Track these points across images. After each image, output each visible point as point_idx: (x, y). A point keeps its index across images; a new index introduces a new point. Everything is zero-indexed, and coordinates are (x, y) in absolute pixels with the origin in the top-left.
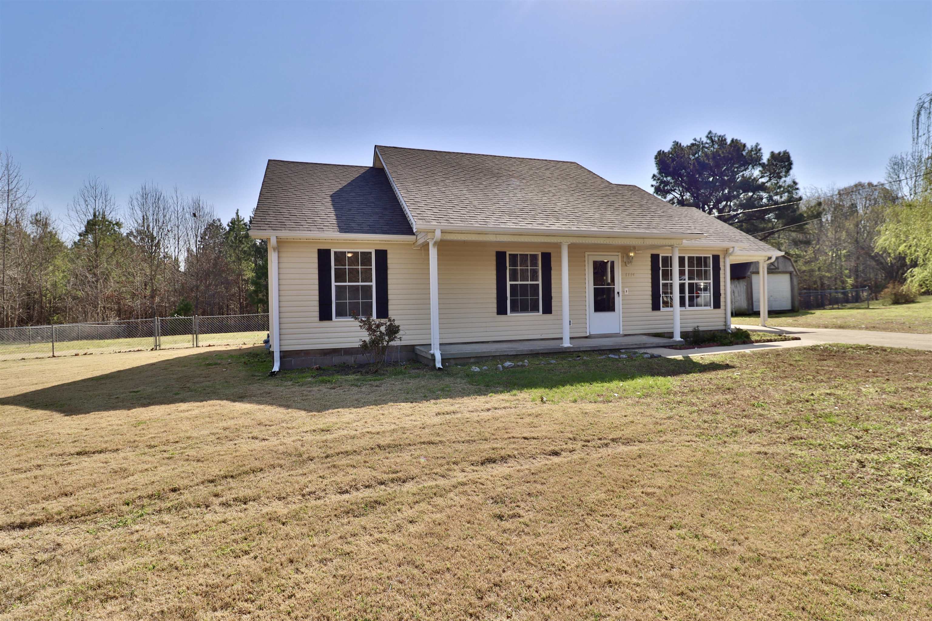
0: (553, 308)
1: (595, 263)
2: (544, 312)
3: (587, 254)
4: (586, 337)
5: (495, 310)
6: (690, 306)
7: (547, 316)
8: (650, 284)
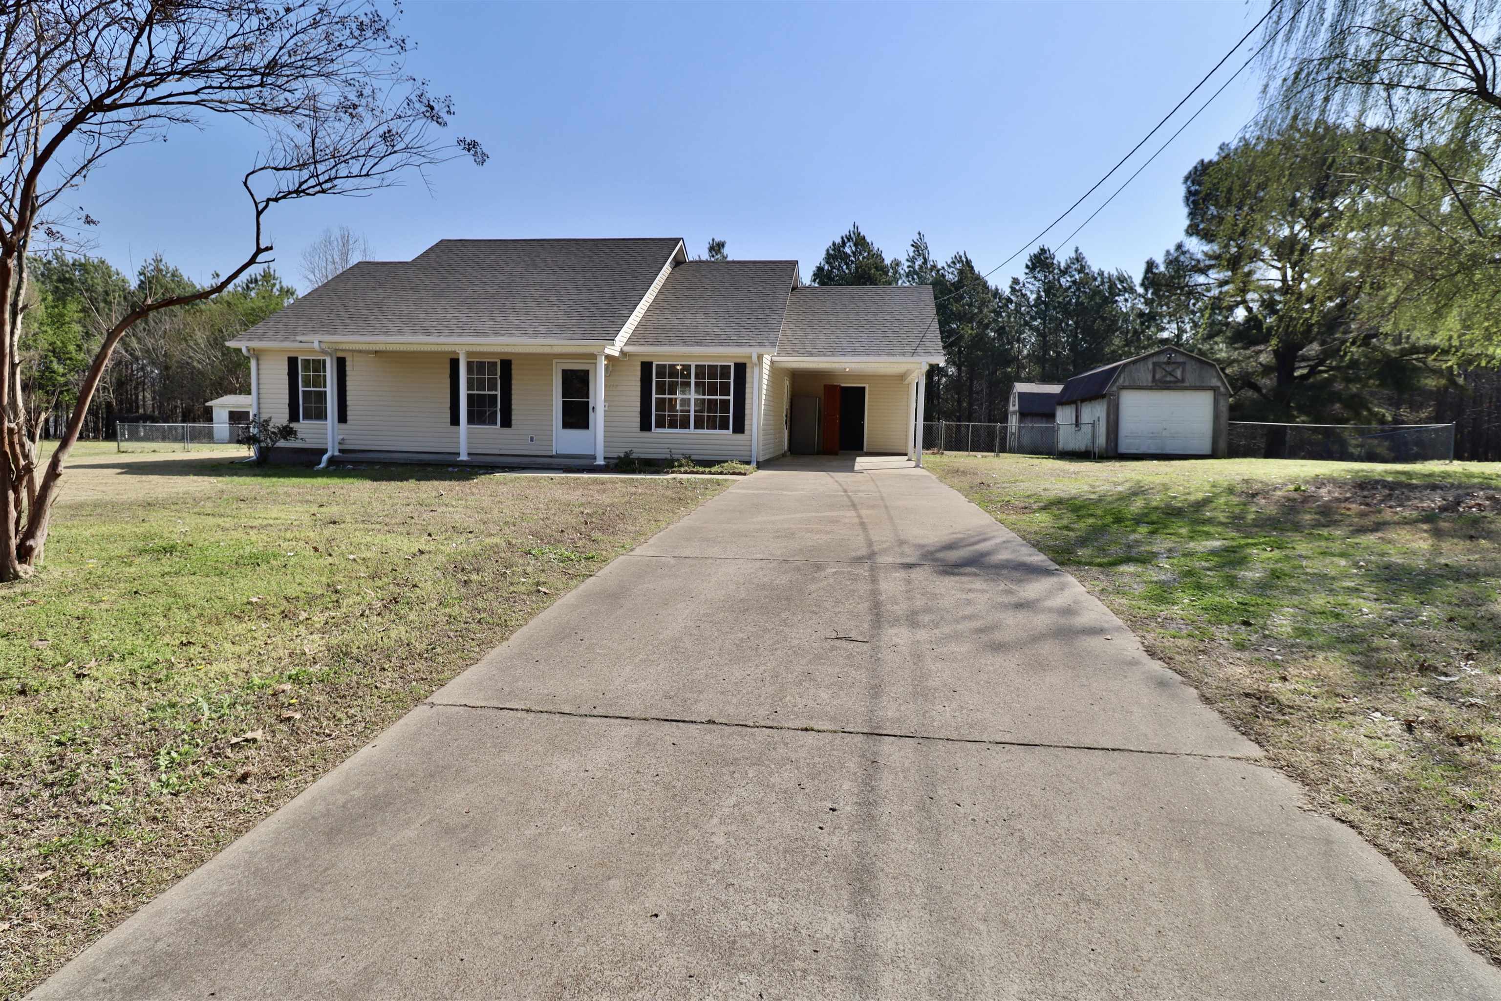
0: (513, 422)
1: (565, 372)
2: (502, 426)
3: (554, 361)
4: (551, 457)
5: (449, 420)
6: (696, 427)
7: (506, 430)
8: (639, 399)
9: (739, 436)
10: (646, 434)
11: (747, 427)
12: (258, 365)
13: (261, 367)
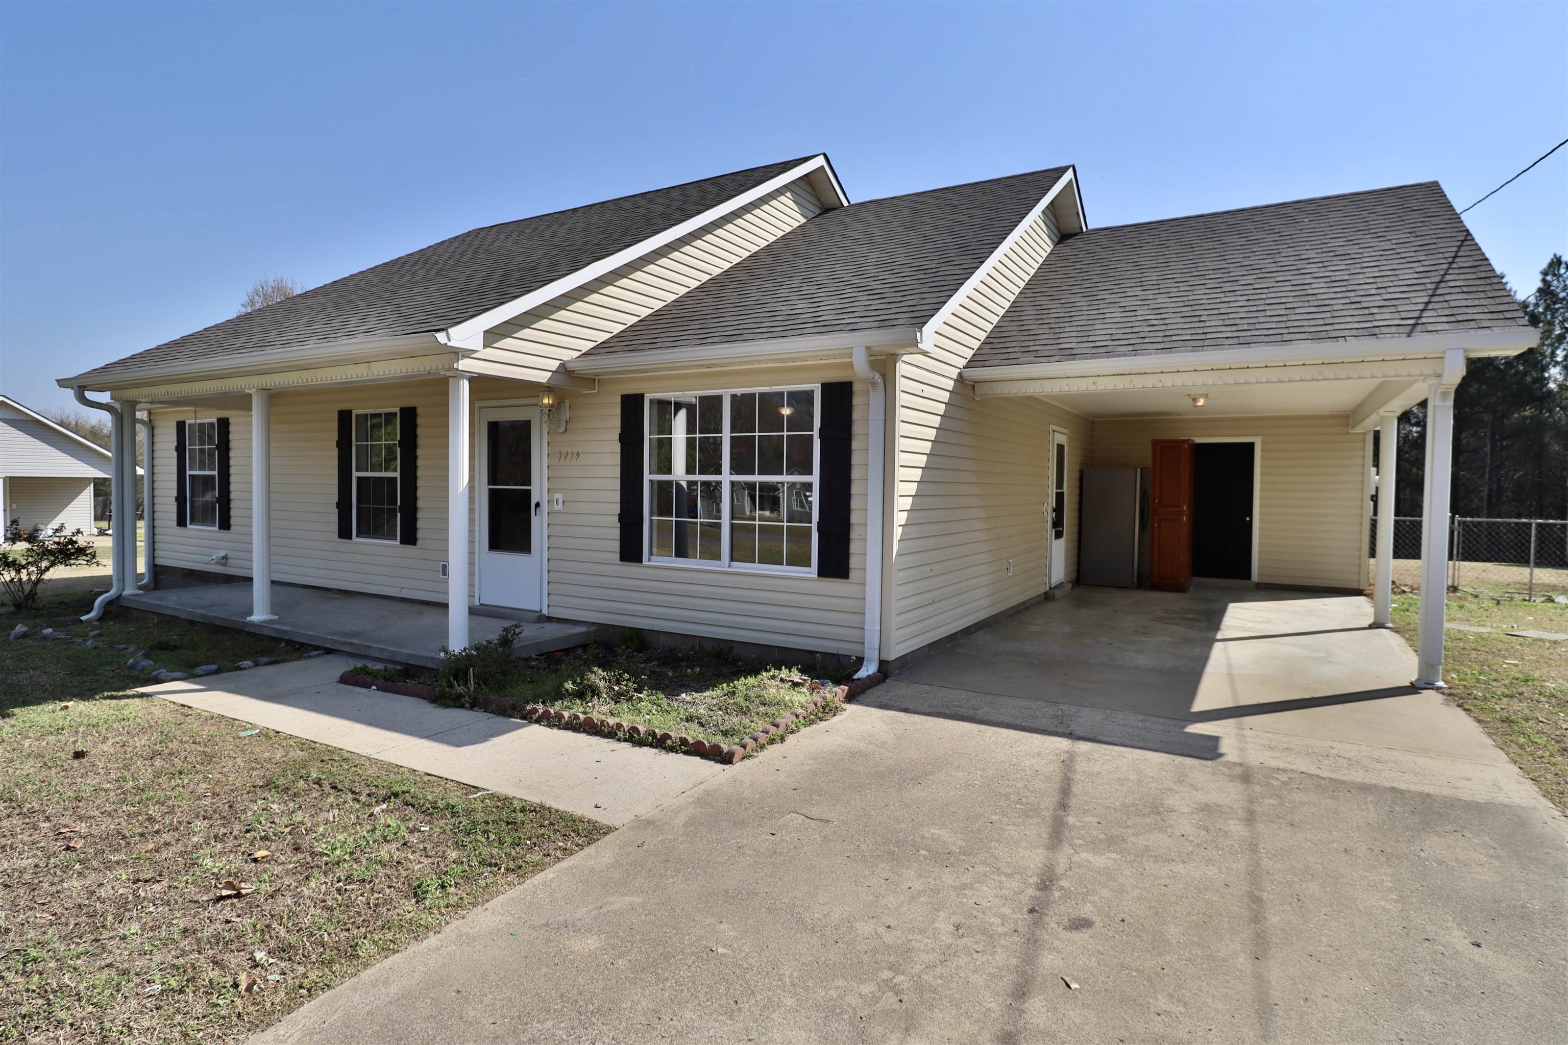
0: (420, 536)
1: (492, 426)
2: (402, 541)
3: (478, 404)
5: (337, 528)
6: (735, 556)
7: (409, 549)
8: (617, 484)
9: (833, 586)
10: (630, 569)
11: (854, 562)
12: (152, 436)
13: (156, 439)
